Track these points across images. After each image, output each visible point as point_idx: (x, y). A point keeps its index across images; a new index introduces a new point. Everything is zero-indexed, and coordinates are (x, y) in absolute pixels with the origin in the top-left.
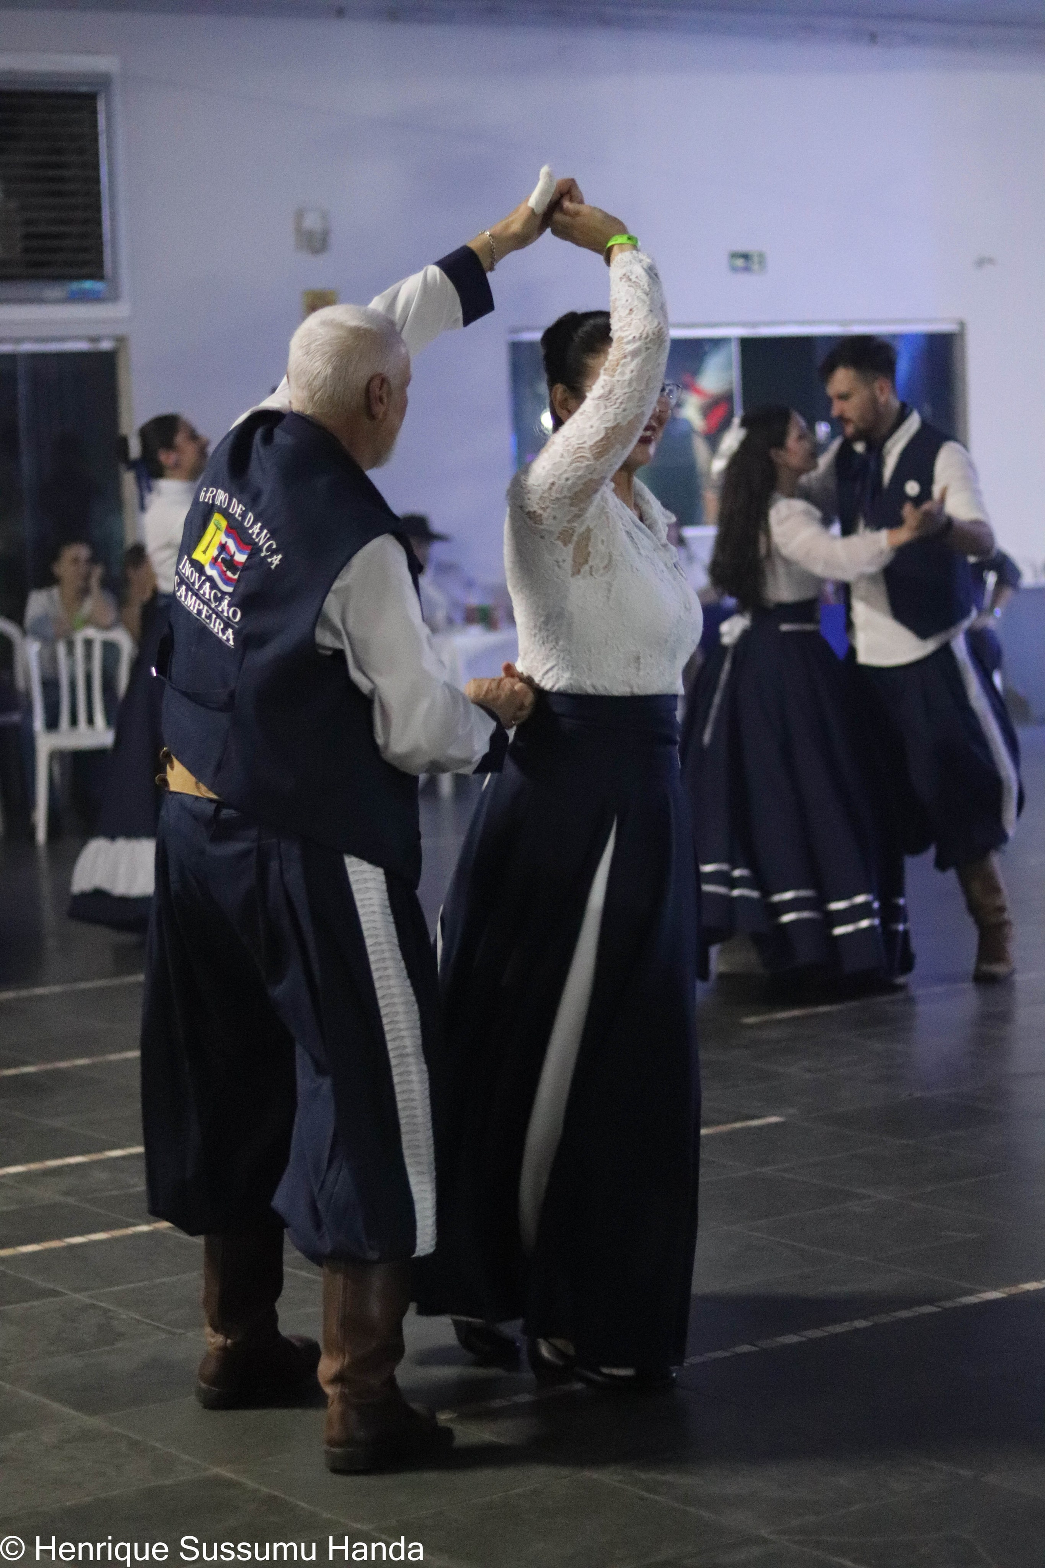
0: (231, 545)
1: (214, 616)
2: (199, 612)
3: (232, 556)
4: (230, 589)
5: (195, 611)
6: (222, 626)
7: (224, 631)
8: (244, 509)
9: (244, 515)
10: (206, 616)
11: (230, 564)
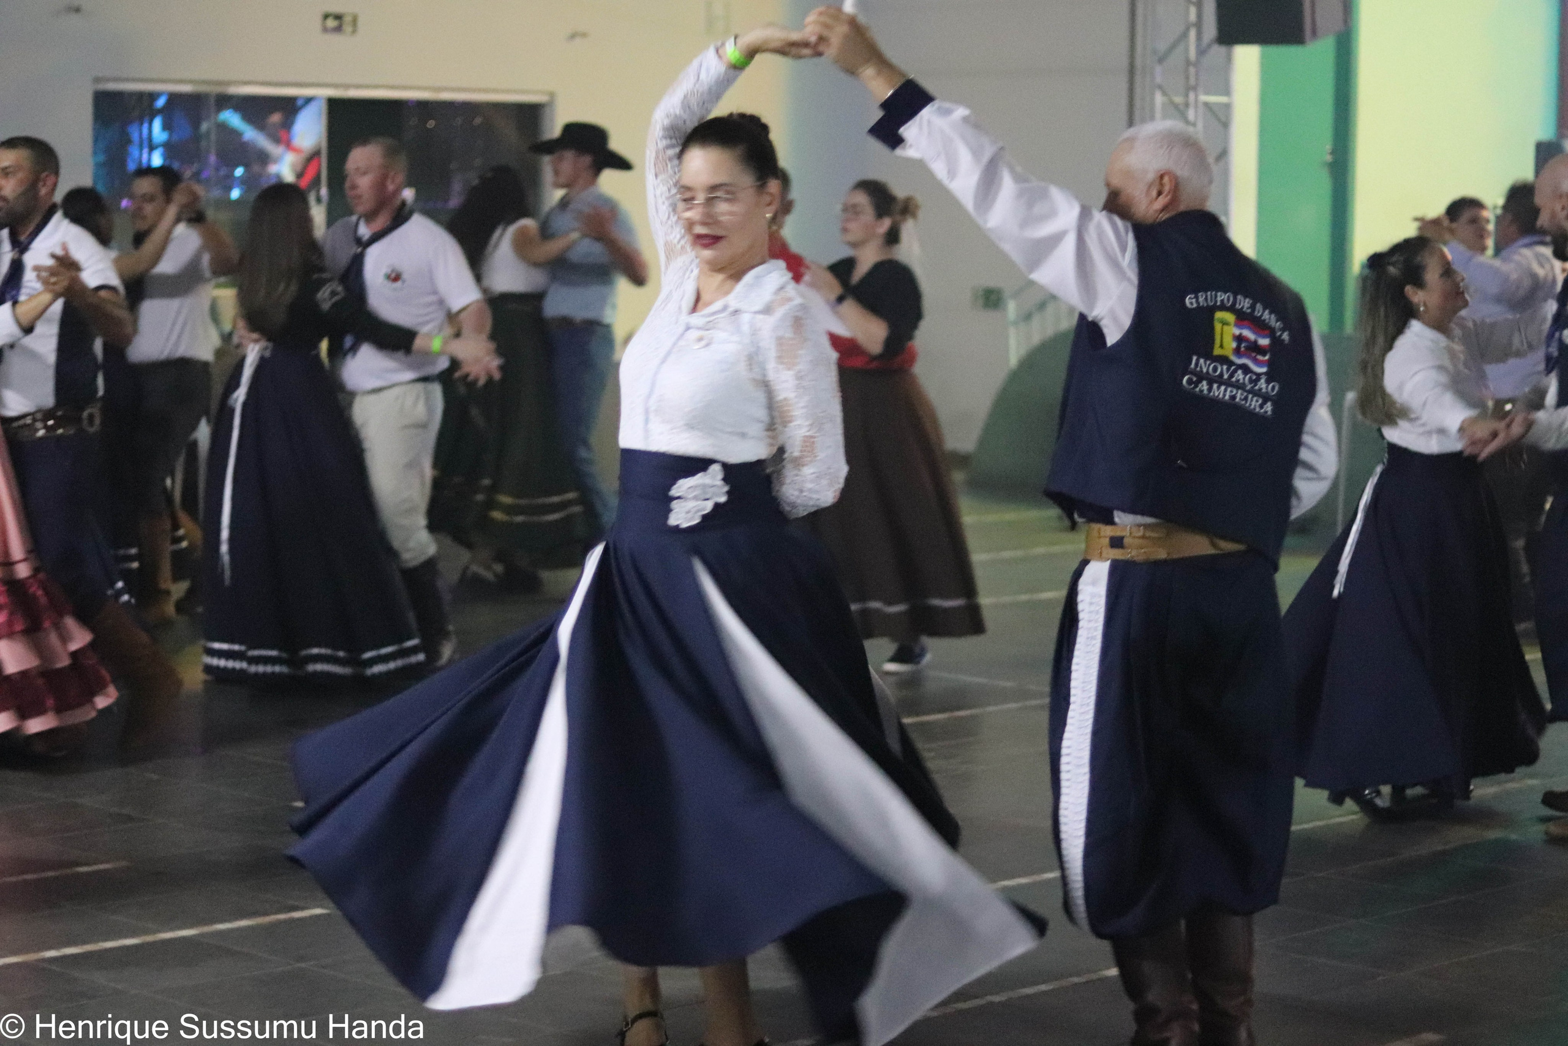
0: (1248, 333)
1: (1250, 396)
2: (1233, 397)
3: (1256, 342)
4: (1264, 370)
5: (1227, 397)
6: (1260, 401)
7: (1261, 406)
8: (1251, 302)
9: (1253, 307)
10: (1240, 399)
11: (1254, 349)
